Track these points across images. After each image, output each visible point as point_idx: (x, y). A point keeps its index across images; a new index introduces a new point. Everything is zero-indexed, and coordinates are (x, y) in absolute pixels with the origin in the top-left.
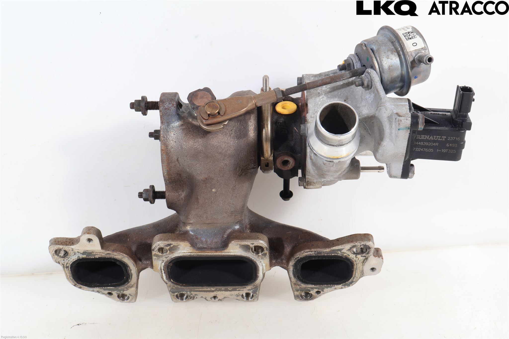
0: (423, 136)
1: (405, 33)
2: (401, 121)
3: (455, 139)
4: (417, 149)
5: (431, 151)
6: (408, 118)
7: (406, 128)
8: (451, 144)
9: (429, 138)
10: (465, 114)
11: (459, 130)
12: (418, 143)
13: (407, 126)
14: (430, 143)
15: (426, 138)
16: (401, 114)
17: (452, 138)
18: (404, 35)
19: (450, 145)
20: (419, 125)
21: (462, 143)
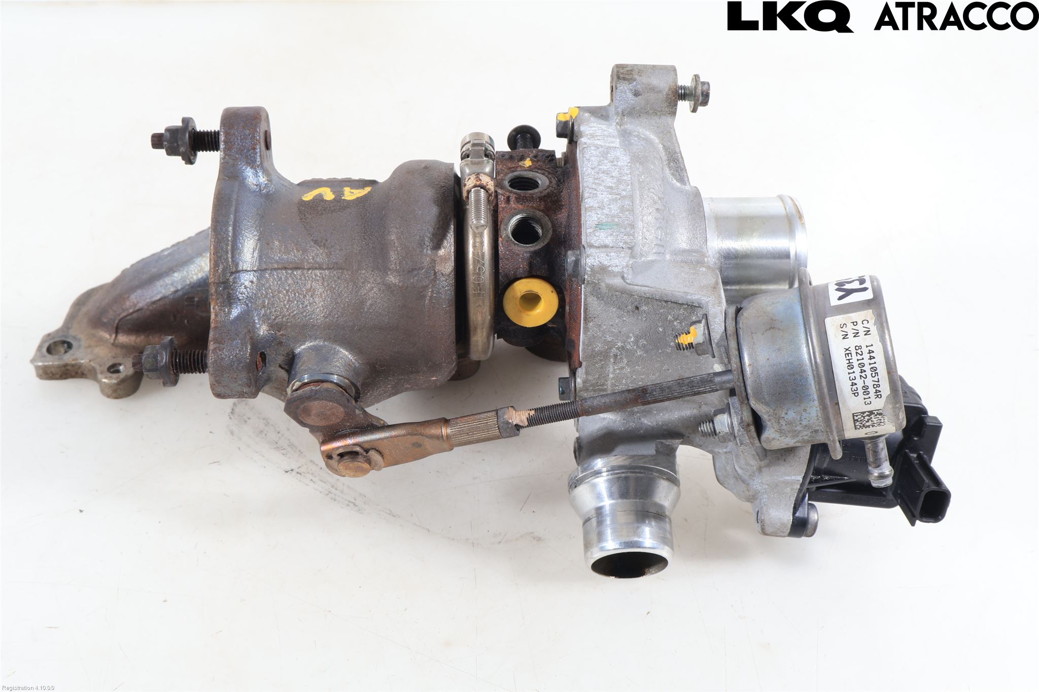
1: (861, 413)
18: (856, 418)
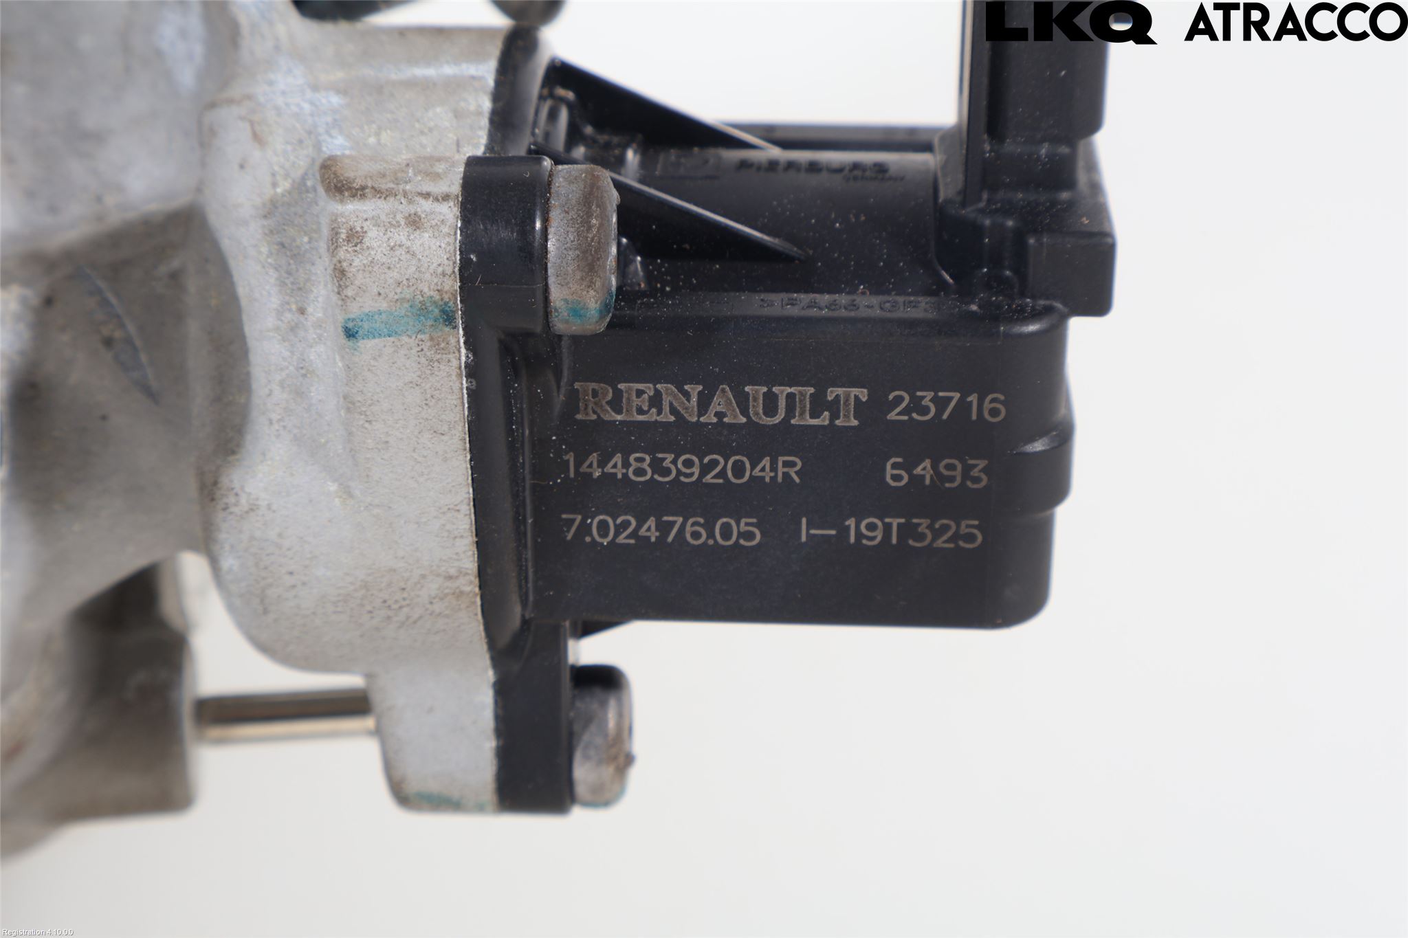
0: (640, 393)
2: (355, 237)
3: (963, 406)
4: (603, 527)
5: (740, 535)
6: (426, 206)
7: (421, 310)
8: (927, 463)
9: (704, 405)
10: (1044, 150)
11: (993, 316)
12: (602, 464)
13: (428, 289)
14: (714, 463)
15: (666, 408)
16: (357, 173)
17: (927, 396)
19: (918, 470)
20: (552, 280)
21: (1038, 446)
